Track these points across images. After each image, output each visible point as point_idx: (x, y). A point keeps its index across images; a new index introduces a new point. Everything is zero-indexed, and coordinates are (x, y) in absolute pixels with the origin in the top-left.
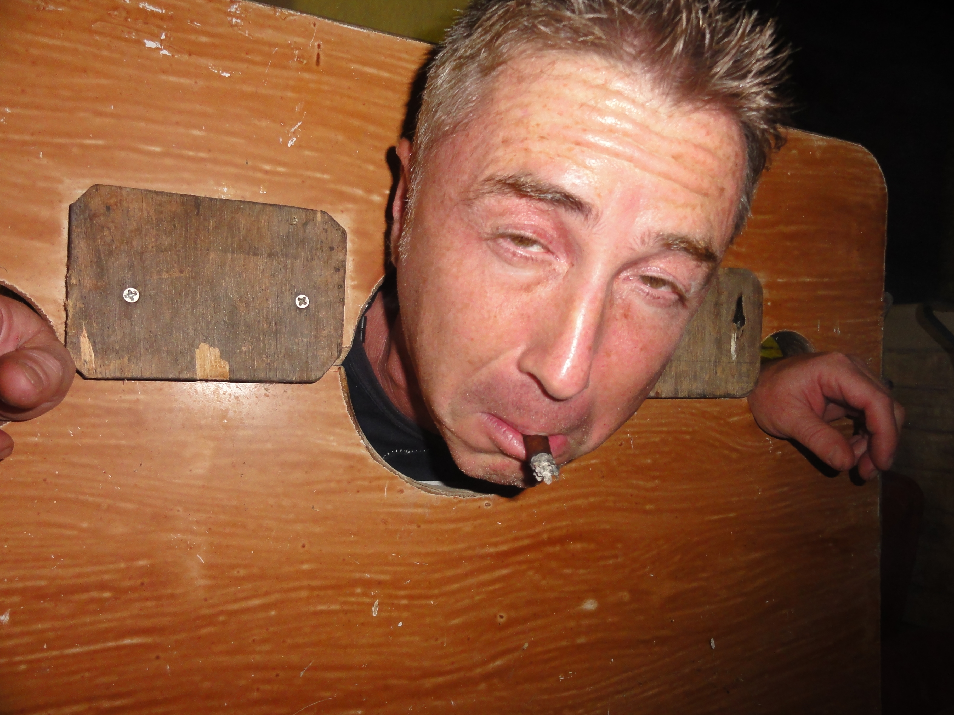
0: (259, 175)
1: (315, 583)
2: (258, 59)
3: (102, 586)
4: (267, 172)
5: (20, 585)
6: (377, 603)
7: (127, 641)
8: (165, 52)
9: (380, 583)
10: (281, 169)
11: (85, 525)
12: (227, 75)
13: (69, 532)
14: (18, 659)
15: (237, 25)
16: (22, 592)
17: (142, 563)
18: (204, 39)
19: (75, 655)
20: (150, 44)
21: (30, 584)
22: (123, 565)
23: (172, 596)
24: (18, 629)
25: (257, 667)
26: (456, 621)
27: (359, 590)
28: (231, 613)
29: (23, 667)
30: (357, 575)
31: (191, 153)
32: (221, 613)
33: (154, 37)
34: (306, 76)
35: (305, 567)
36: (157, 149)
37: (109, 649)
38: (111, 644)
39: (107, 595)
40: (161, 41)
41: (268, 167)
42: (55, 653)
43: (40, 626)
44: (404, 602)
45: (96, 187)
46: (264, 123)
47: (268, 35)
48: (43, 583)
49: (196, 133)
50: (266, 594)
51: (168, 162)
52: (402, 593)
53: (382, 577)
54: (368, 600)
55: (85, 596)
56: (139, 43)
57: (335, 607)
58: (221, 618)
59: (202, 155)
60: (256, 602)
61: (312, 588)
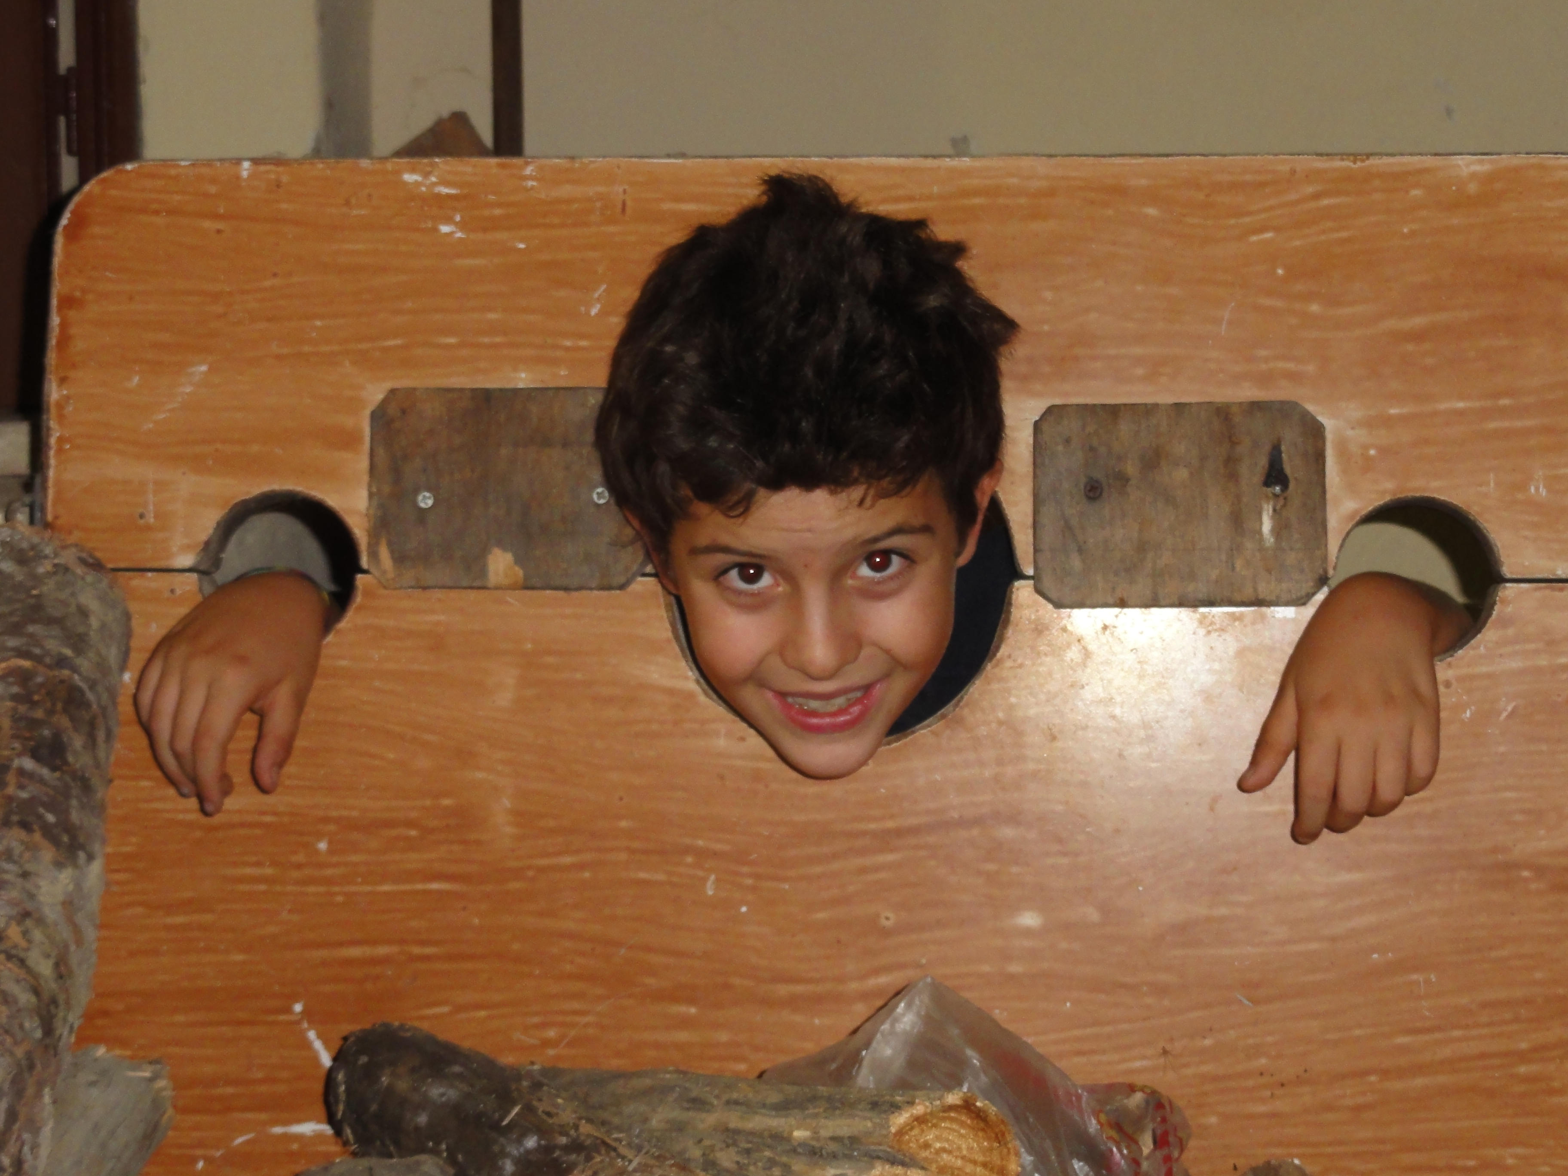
0: (559, 353)
1: (636, 845)
2: (556, 220)
3: (410, 824)
4: (567, 349)
5: (335, 814)
6: (713, 877)
7: (435, 886)
8: (459, 235)
9: (715, 854)
10: (584, 343)
11: (391, 756)
12: (522, 246)
13: (377, 762)
14: (336, 889)
15: (533, 188)
16: (337, 821)
17: (446, 802)
18: (497, 212)
19: (386, 893)
20: (445, 229)
21: (345, 813)
22: (428, 802)
23: (479, 843)
24: (335, 859)
25: (570, 936)
26: (821, 915)
27: (689, 859)
28: (541, 870)
29: (340, 899)
30: (687, 841)
31: (486, 340)
32: (529, 867)
33: (449, 220)
34: (612, 229)
35: (624, 824)
36: (452, 340)
37: (417, 892)
38: (420, 886)
39: (413, 833)
40: (456, 224)
41: (568, 343)
42: (368, 888)
43: (354, 858)
44: (749, 881)
45: (393, 391)
46: (562, 293)
47: (566, 191)
48: (355, 814)
49: (492, 316)
50: (578, 851)
51: (464, 352)
52: (745, 869)
53: (718, 847)
54: (700, 873)
55: (394, 832)
56: (435, 230)
57: (661, 877)
58: (530, 873)
59: (498, 339)
60: (567, 860)
61: (632, 851)
